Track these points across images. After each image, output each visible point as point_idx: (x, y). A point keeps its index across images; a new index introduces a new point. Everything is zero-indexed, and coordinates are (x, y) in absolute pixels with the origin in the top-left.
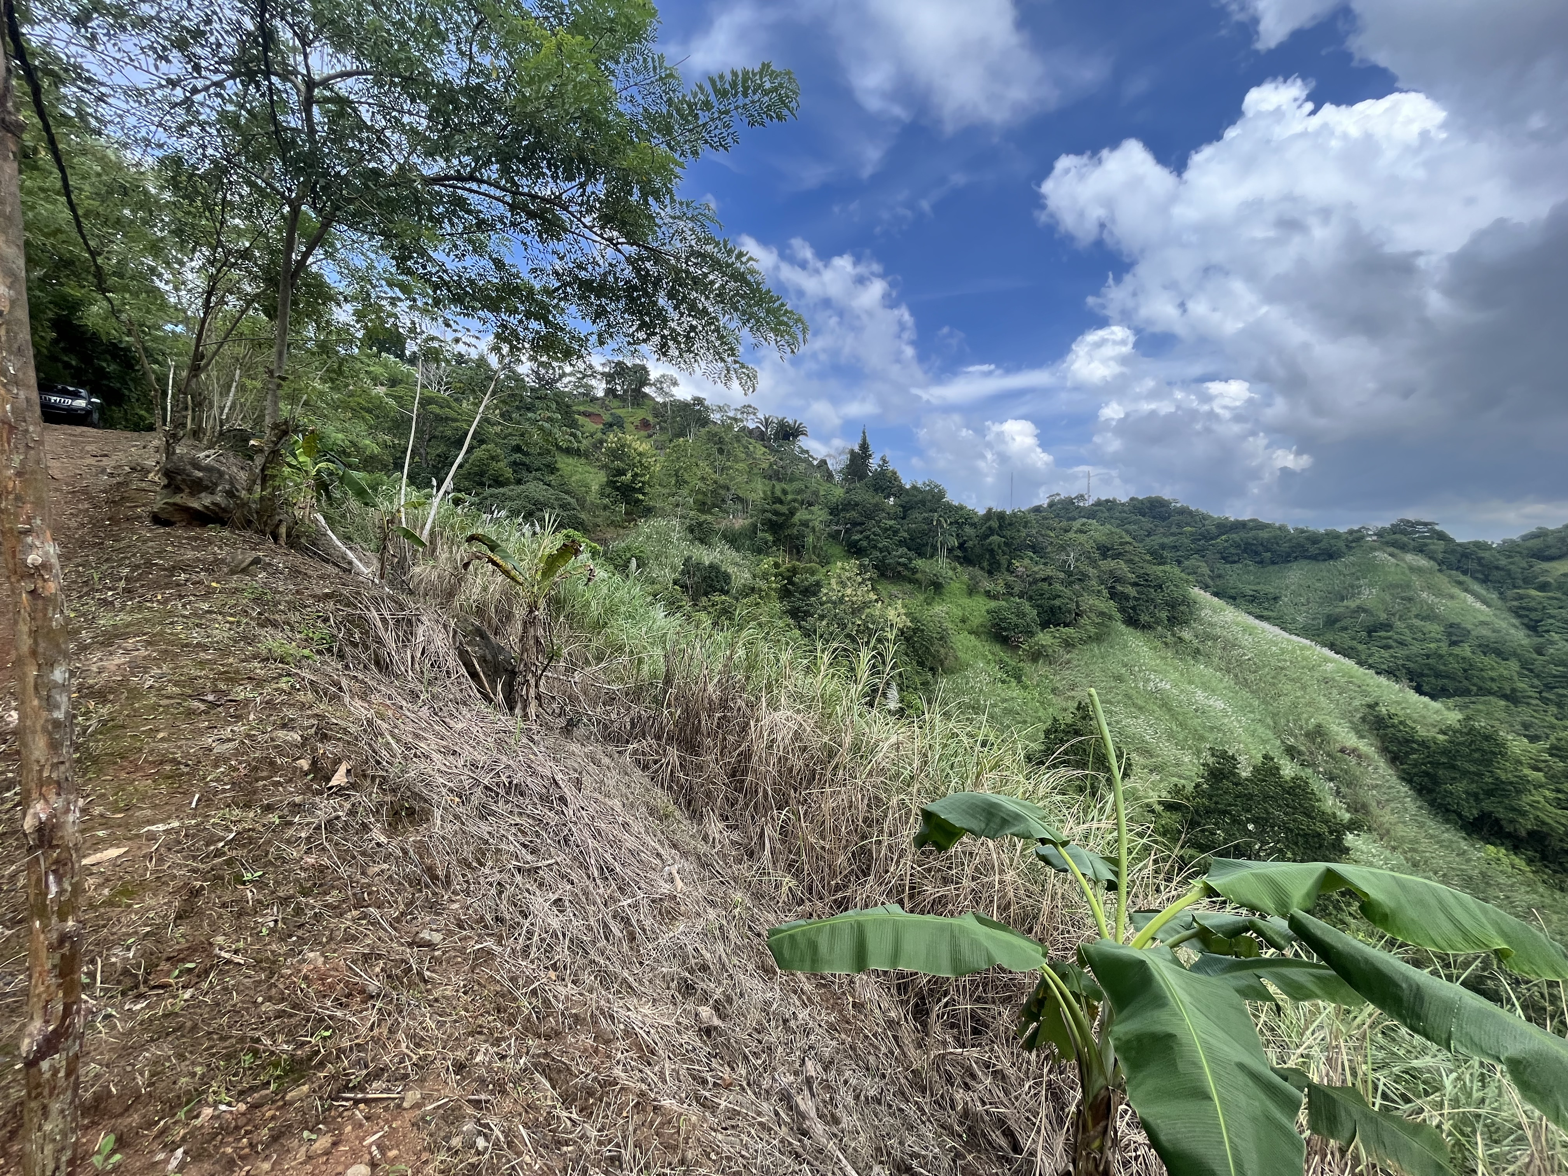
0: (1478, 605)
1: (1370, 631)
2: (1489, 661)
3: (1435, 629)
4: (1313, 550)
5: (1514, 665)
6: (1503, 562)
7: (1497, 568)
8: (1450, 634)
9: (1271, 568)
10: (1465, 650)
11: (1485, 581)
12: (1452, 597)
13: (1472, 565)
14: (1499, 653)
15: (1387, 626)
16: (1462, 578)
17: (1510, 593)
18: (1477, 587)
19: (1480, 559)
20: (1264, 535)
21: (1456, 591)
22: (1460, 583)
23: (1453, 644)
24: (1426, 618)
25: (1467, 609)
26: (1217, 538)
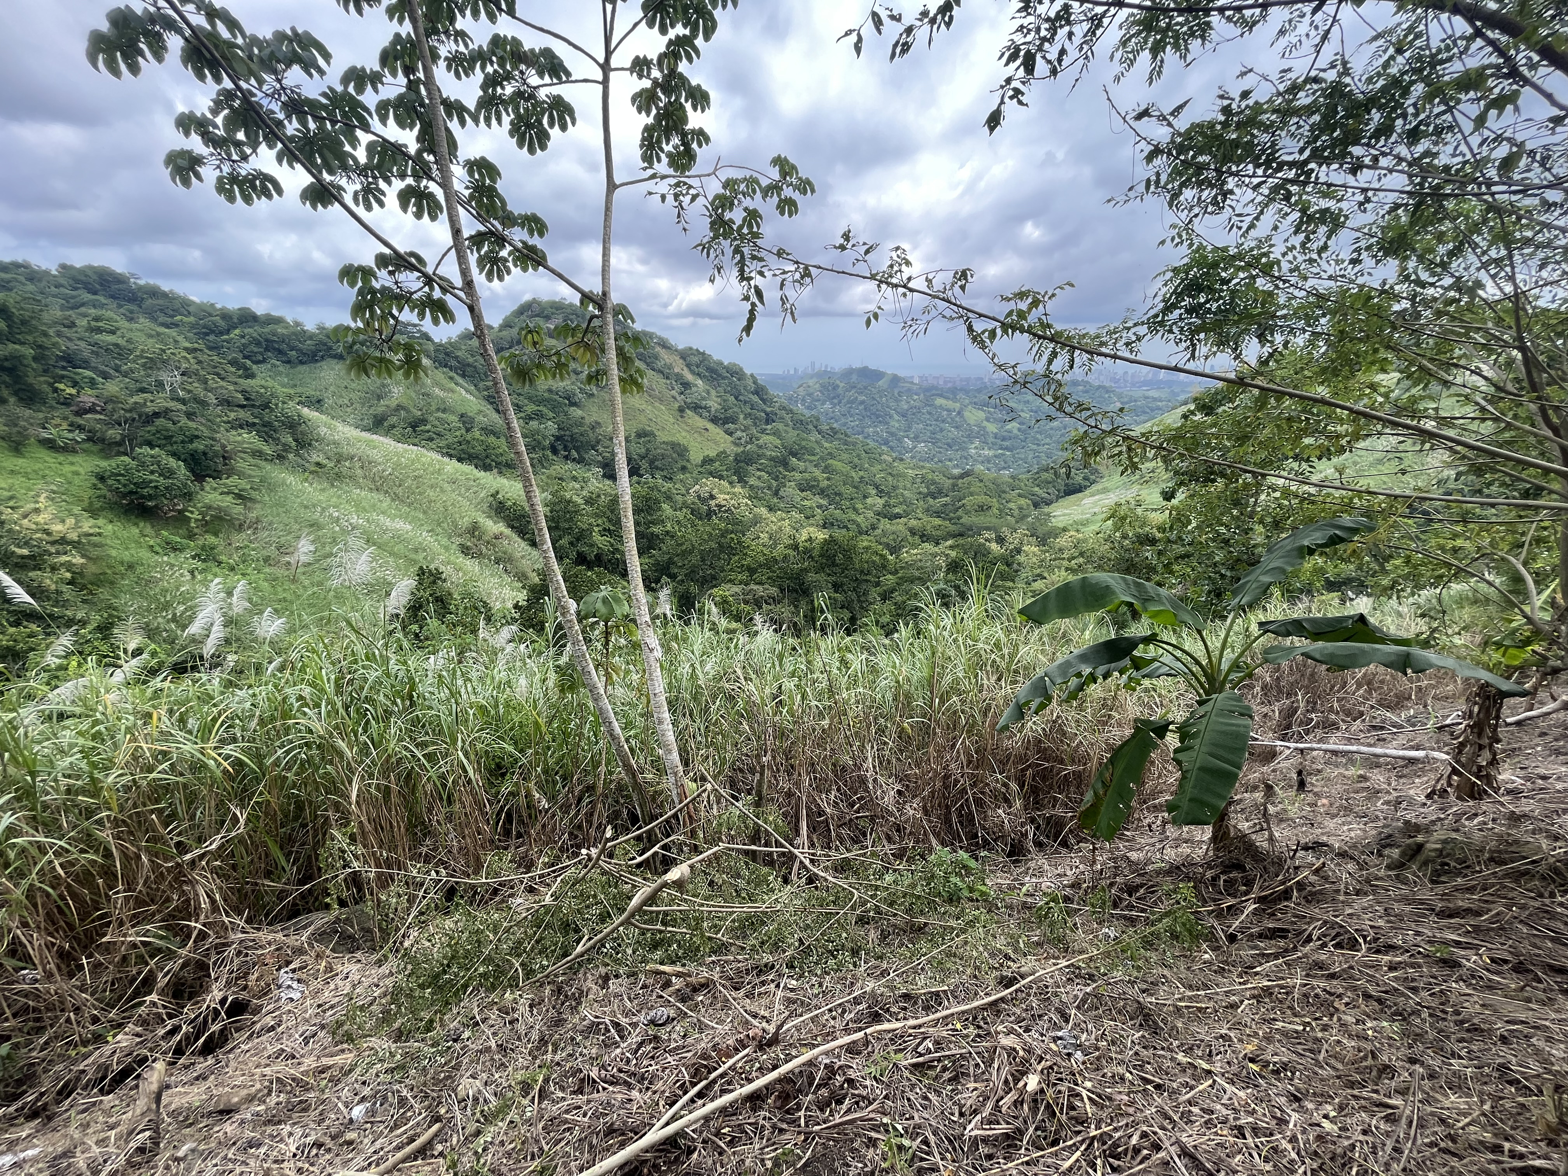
0: (468, 397)
2: (492, 439)
3: (453, 418)
8: (464, 423)
9: (301, 368)
11: (463, 376)
12: (453, 391)
13: (453, 363)
16: (452, 374)
17: (481, 385)
18: (460, 380)
20: (281, 330)
21: (452, 385)
22: (451, 378)
23: (468, 430)
24: (444, 411)
25: (464, 400)
26: (228, 332)
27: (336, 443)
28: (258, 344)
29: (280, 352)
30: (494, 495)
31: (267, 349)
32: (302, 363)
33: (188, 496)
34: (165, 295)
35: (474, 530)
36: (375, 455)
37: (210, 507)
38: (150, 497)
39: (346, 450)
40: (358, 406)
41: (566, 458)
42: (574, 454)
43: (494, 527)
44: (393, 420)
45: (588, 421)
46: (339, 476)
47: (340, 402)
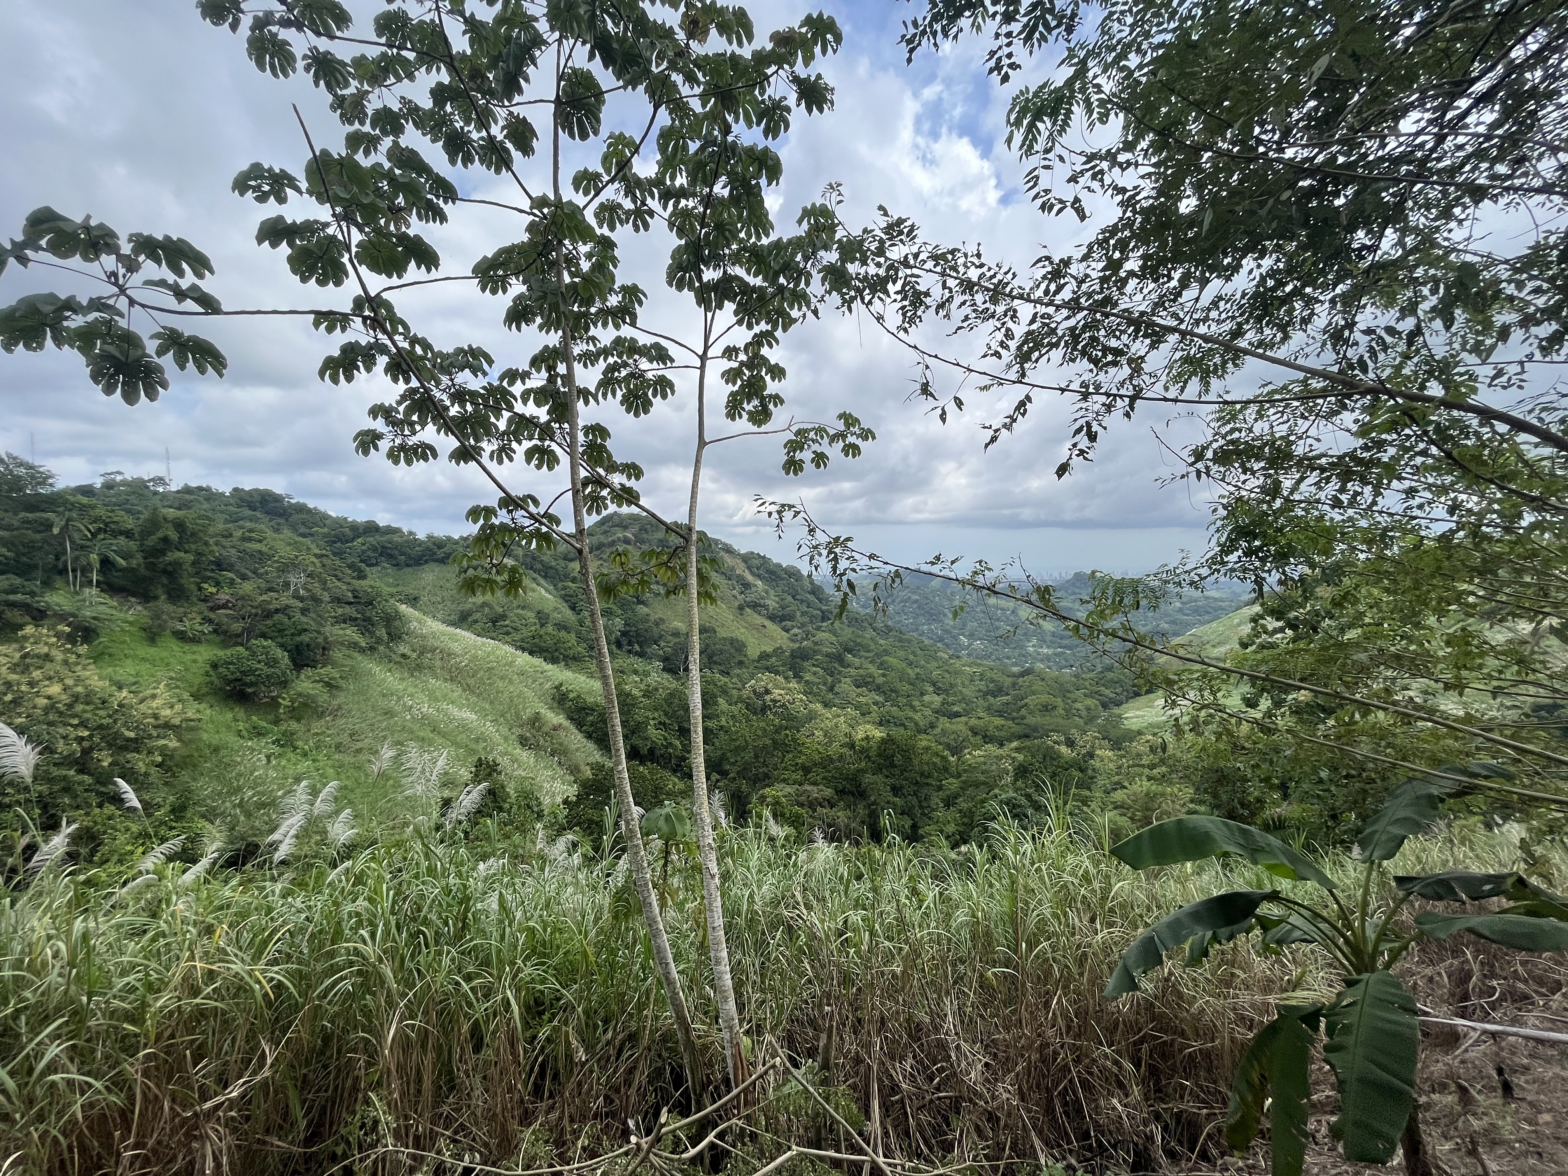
0: (547, 595)
1: (494, 622)
2: (563, 634)
3: (530, 615)
4: (440, 554)
5: (573, 635)
8: (540, 619)
9: (407, 570)
10: (550, 628)
11: (545, 577)
14: (565, 629)
15: (504, 617)
16: (535, 575)
17: (560, 585)
18: (542, 581)
20: (396, 538)
21: (534, 585)
22: (534, 579)
23: (542, 625)
24: (523, 608)
25: (542, 598)
26: (352, 540)
27: (423, 637)
28: (375, 550)
29: (391, 556)
30: (558, 688)
31: (381, 555)
32: (408, 565)
33: (284, 684)
34: (309, 511)
35: (535, 720)
36: (456, 647)
37: (300, 695)
38: (252, 684)
39: (431, 642)
40: (449, 603)
41: (630, 652)
42: (637, 648)
43: (555, 718)
44: (477, 616)
45: (652, 618)
46: (419, 667)
47: (433, 599)
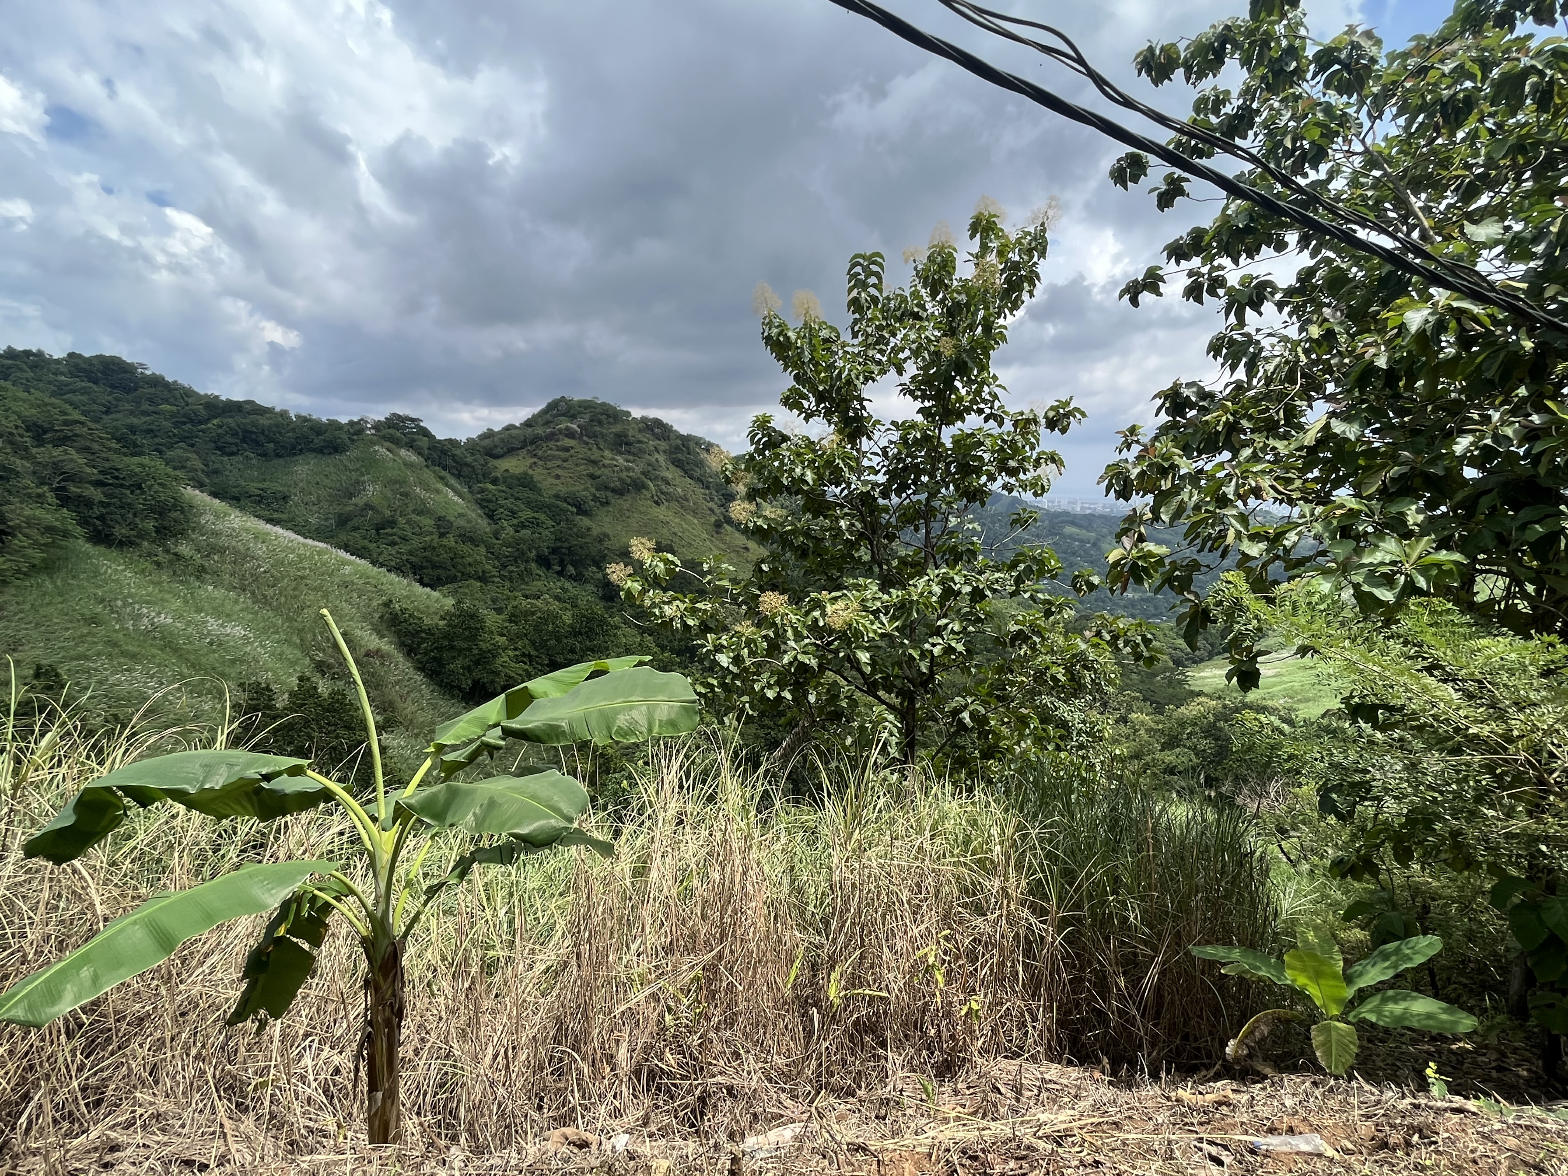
0: (456, 498)
1: (379, 529)
2: (466, 548)
3: (427, 522)
4: (318, 441)
5: (482, 550)
6: (469, 459)
7: (466, 464)
8: (439, 527)
9: (276, 462)
10: (450, 541)
12: (438, 492)
13: (450, 462)
14: (472, 540)
15: (392, 523)
18: (453, 481)
19: (454, 456)
20: (263, 421)
22: (442, 478)
25: (449, 502)
27: (216, 534)
28: (235, 434)
29: (258, 443)
30: (387, 604)
31: (244, 440)
32: (278, 456)
41: (560, 573)
42: (571, 570)
45: (595, 532)
